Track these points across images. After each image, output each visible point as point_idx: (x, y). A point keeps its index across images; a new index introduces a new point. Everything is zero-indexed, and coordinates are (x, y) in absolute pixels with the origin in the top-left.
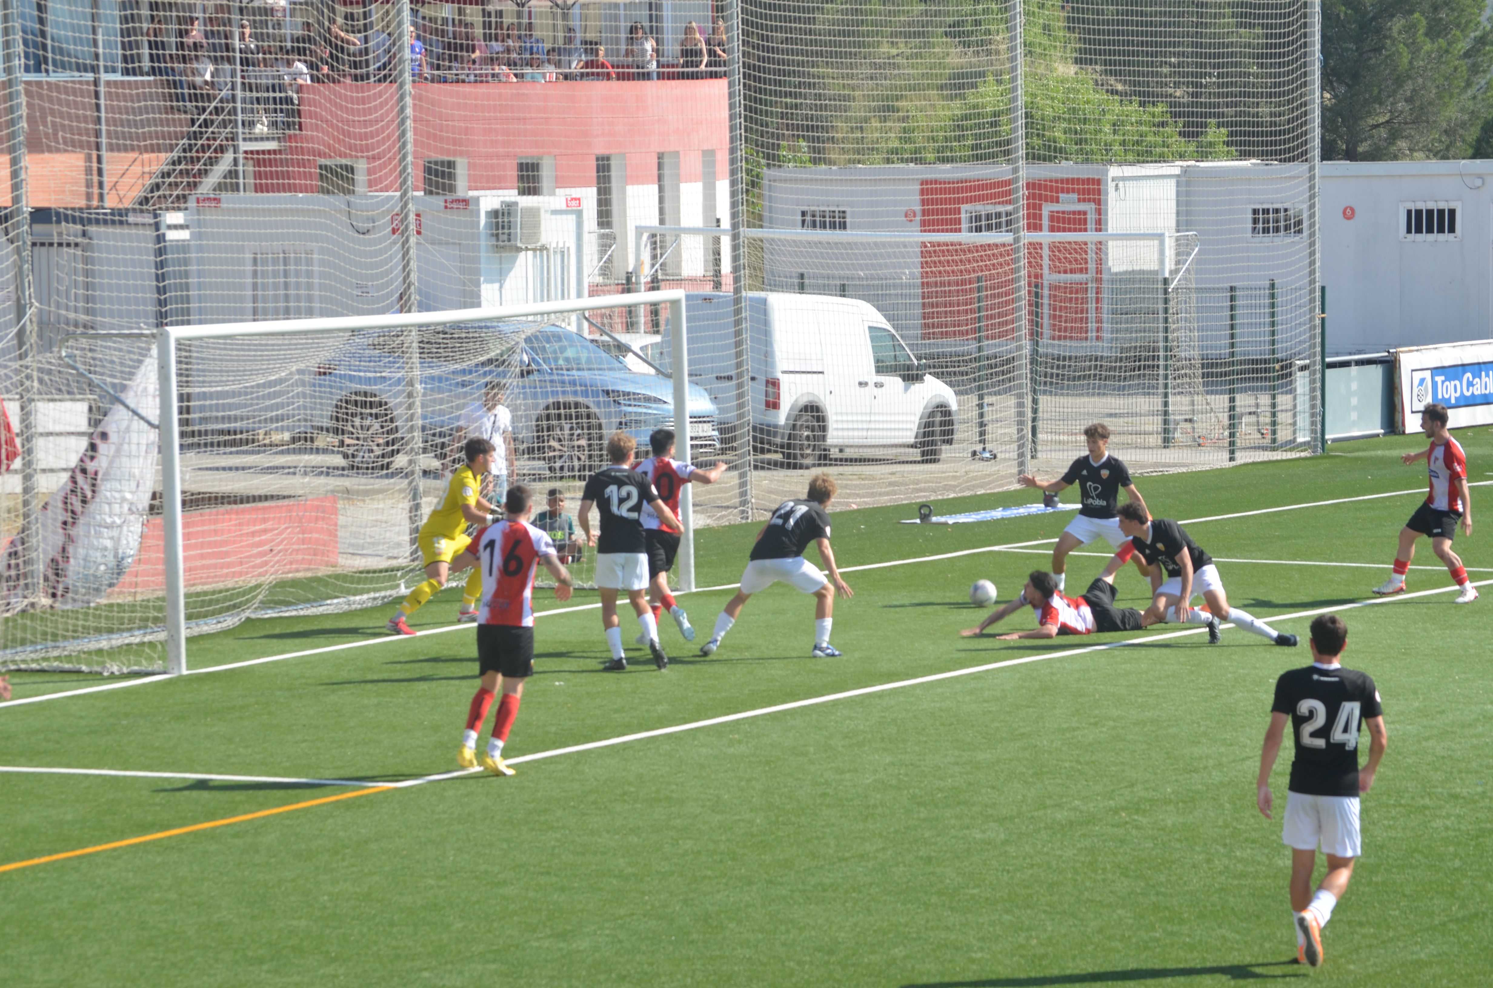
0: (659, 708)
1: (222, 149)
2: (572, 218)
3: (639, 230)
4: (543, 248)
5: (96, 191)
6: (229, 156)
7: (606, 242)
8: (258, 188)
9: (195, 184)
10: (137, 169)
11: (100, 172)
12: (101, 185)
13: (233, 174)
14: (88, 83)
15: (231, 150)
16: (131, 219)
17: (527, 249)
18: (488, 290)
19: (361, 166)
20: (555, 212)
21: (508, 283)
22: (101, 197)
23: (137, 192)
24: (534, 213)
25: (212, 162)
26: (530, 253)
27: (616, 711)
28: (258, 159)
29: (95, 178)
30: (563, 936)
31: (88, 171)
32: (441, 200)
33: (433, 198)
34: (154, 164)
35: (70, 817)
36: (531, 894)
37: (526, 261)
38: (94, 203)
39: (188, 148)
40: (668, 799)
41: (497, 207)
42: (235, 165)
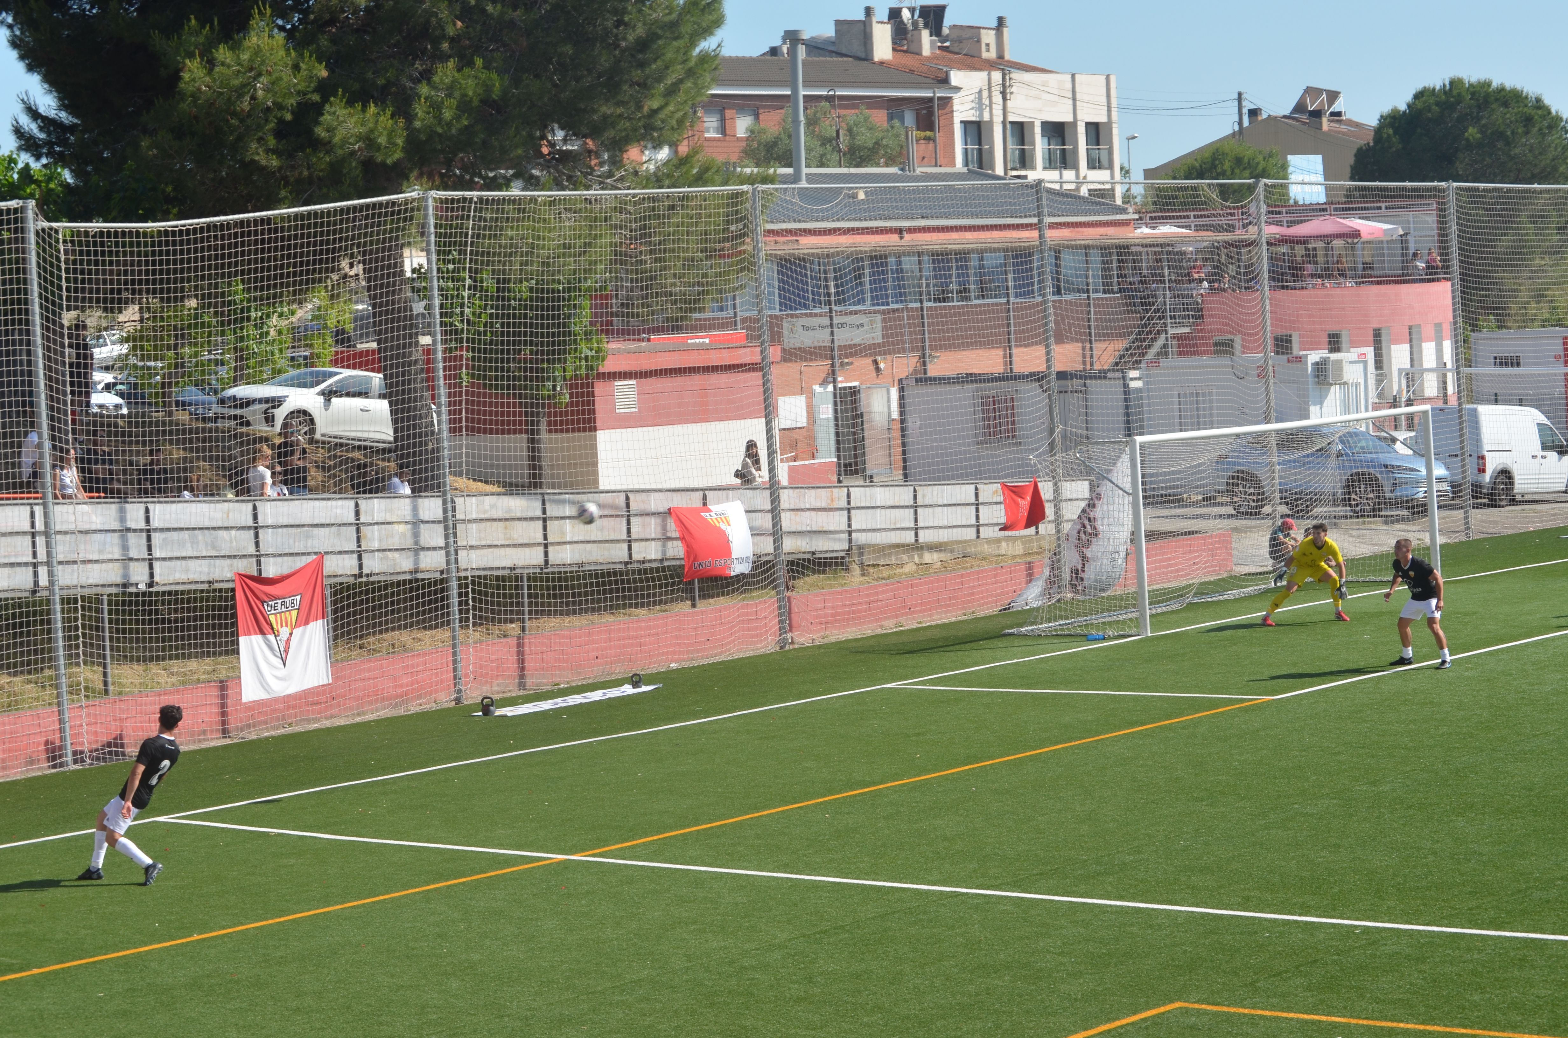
0: (1424, 650)
1: (1159, 332)
2: (1361, 366)
3: (1400, 371)
4: (1345, 383)
5: (1088, 360)
6: (1163, 336)
7: (1381, 378)
8: (1180, 354)
9: (1143, 355)
10: (1112, 345)
11: (1091, 349)
12: (1092, 356)
13: (1165, 346)
14: (1083, 299)
15: (1164, 333)
16: (1110, 375)
17: (1336, 384)
18: (1314, 409)
19: (1238, 340)
20: (1351, 362)
21: (1325, 404)
22: (1092, 364)
23: (1112, 360)
25: (1154, 340)
26: (1338, 386)
28: (1179, 337)
29: (1088, 353)
30: (1374, 783)
31: (1084, 349)
32: (1285, 357)
33: (1280, 356)
34: (1121, 344)
35: (1090, 718)
36: (1355, 759)
37: (1335, 392)
38: (1088, 367)
39: (1139, 333)
40: (1431, 703)
41: (1317, 360)
42: (1166, 342)
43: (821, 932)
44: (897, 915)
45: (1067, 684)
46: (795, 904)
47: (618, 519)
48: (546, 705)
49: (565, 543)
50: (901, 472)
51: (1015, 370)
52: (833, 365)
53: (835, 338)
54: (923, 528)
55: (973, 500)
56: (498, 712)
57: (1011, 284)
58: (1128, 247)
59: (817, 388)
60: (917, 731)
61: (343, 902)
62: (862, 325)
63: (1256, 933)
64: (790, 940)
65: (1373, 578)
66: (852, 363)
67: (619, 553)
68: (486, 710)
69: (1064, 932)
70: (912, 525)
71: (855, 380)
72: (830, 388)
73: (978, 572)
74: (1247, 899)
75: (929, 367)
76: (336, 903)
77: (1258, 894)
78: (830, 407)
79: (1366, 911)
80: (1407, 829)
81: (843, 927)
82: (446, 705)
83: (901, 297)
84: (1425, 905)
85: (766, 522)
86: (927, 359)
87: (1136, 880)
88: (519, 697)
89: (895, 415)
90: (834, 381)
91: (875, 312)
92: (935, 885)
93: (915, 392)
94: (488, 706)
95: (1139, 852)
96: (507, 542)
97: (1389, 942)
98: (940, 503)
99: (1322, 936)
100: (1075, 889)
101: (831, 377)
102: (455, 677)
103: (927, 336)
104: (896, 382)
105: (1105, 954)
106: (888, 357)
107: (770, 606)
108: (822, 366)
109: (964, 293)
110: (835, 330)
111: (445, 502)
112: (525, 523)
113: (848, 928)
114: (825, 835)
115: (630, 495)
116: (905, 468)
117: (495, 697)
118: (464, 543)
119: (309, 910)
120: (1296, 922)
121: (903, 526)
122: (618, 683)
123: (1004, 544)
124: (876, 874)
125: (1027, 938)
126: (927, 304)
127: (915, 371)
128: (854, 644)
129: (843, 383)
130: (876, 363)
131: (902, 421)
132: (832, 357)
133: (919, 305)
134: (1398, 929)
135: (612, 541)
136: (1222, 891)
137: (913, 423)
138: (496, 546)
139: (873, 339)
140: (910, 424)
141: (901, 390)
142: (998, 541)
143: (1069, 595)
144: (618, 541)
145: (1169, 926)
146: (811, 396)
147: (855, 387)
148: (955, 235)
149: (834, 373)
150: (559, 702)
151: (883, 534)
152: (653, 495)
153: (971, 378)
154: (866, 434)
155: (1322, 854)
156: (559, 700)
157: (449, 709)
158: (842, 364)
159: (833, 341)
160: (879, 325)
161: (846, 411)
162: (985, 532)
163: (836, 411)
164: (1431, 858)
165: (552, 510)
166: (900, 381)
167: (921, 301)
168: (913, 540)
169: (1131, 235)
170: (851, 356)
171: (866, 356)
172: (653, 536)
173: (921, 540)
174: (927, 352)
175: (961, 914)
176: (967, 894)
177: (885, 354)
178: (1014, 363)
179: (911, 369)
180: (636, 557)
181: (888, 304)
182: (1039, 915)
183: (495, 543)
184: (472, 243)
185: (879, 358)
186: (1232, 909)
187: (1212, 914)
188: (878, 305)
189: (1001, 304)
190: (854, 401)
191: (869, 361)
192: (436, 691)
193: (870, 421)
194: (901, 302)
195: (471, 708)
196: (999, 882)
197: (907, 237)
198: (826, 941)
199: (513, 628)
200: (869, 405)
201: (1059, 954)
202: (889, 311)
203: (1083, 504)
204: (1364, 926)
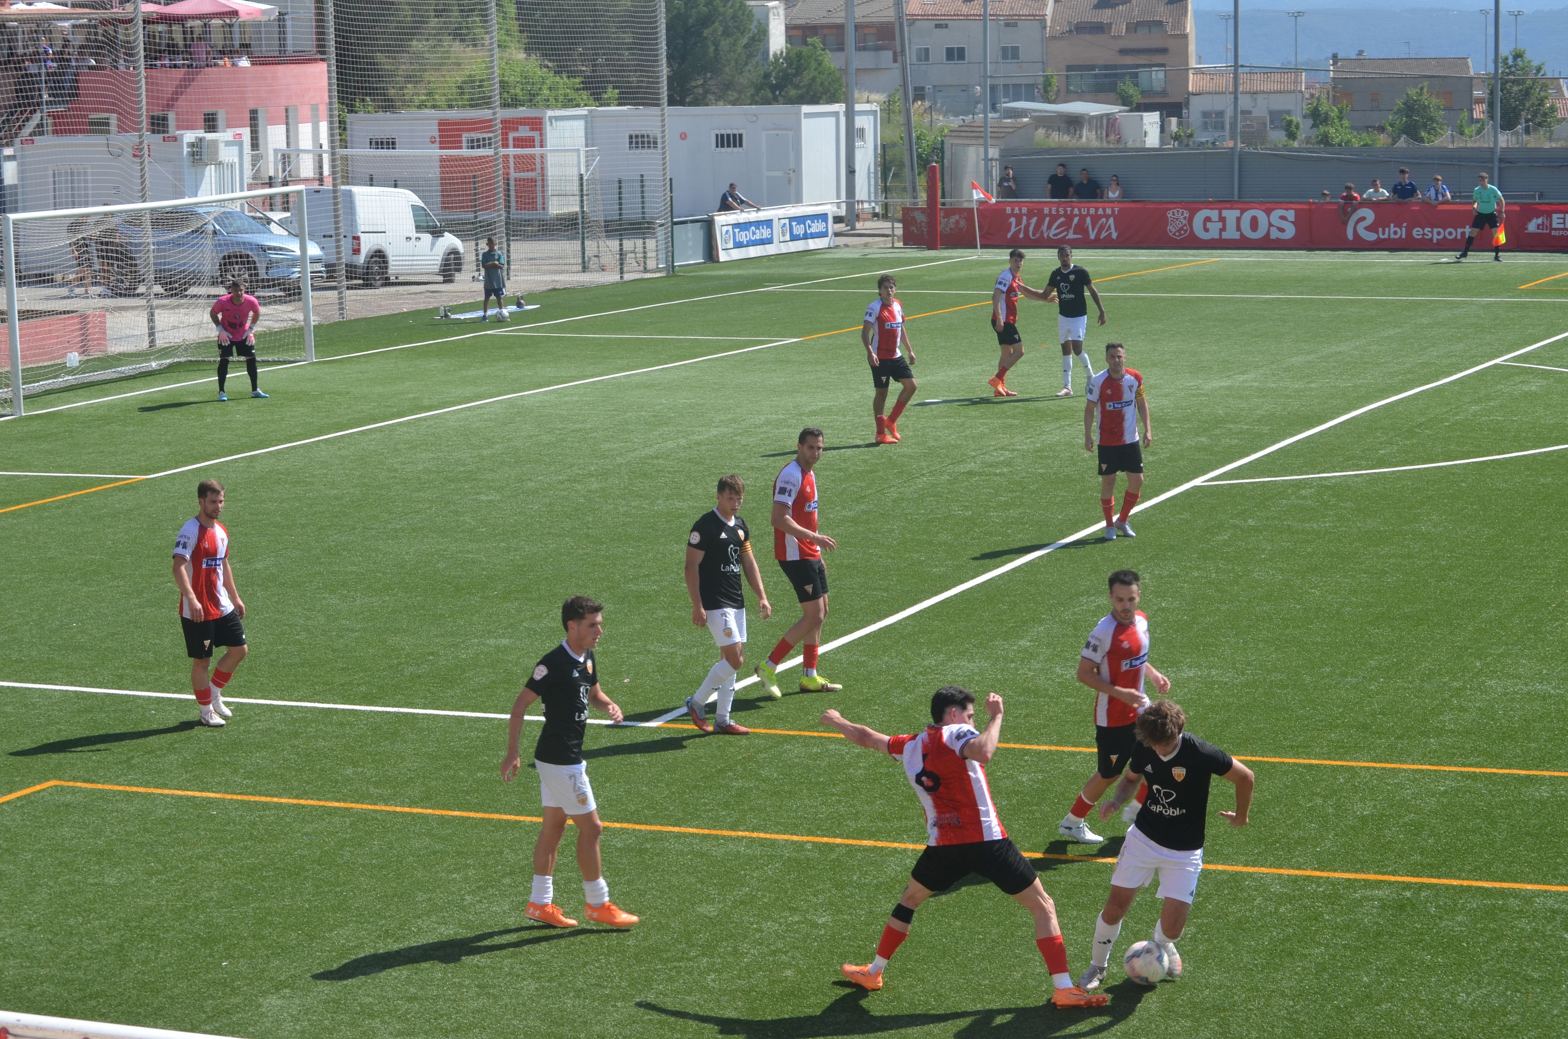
1: (34, 112)
2: (237, 146)
3: (276, 151)
4: (220, 163)
6: (38, 115)
7: (255, 160)
8: (56, 132)
9: (18, 133)
13: (40, 125)
15: (39, 112)
17: (211, 164)
19: (113, 119)
20: (227, 143)
21: (201, 184)
25: (28, 120)
26: (213, 166)
27: (273, 431)
28: (55, 116)
30: (247, 561)
32: (161, 136)
33: (156, 135)
37: (210, 171)
39: (12, 113)
40: (304, 481)
41: (193, 140)
42: (42, 120)
58: (4, 23)
63: (130, 710)
74: (122, 677)
77: (131, 672)
79: (239, 687)
80: (280, 606)
84: (298, 681)
95: (12, 632)
97: (263, 719)
136: (96, 670)
145: (44, 704)
164: (304, 635)
169: (7, 12)
186: (106, 688)
187: (86, 693)
204: (238, 703)
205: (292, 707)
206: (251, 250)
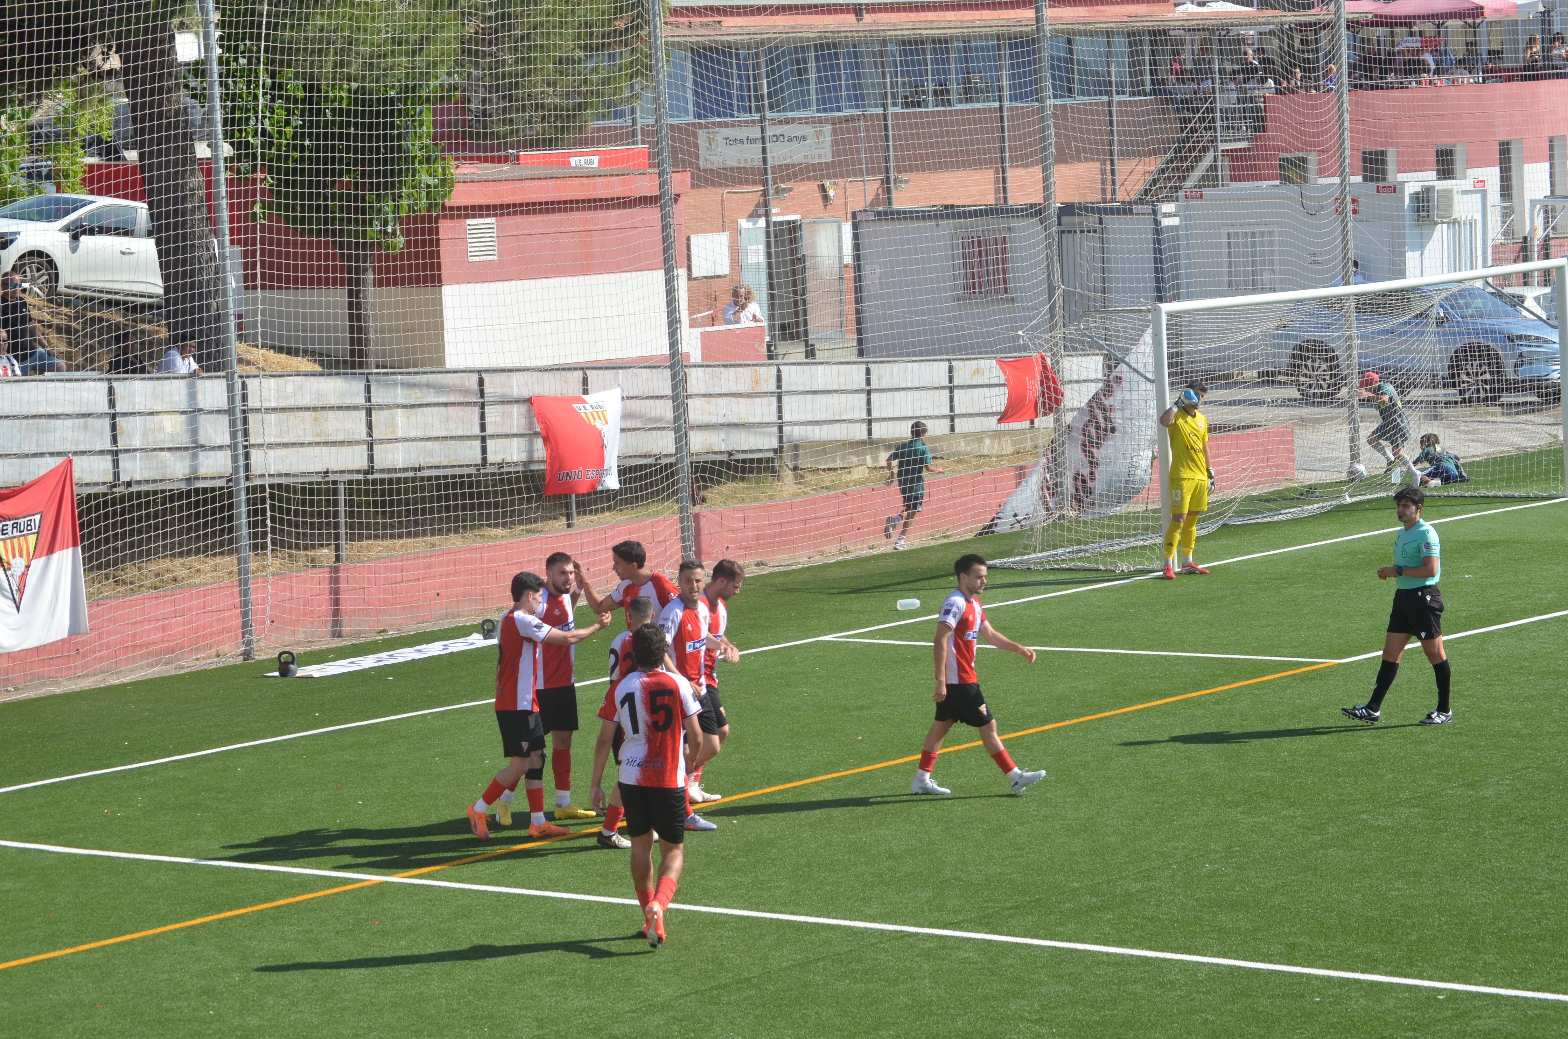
0: (1549, 596)
1: (1205, 149)
2: (1479, 197)
3: (1533, 203)
4: (1455, 222)
5: (1109, 187)
6: (1210, 154)
7: (1507, 213)
8: (1234, 179)
9: (1184, 178)
10: (1141, 168)
11: (1113, 172)
12: (1113, 182)
13: (1213, 168)
14: (1103, 103)
15: (1212, 150)
16: (1136, 208)
17: (1442, 223)
18: (1412, 258)
19: (1313, 158)
20: (1464, 192)
21: (1426, 252)
22: (1114, 192)
23: (1140, 187)
24: (1448, 193)
25: (1198, 159)
26: (1445, 226)
27: (1514, 599)
28: (1233, 155)
29: (1109, 177)
30: (1472, 786)
31: (1103, 172)
32: (1374, 185)
33: (1369, 184)
34: (1154, 164)
35: (1091, 687)
36: (1447, 751)
37: (1441, 232)
38: (1109, 196)
39: (1179, 150)
40: (1556, 672)
41: (1418, 189)
42: (1215, 161)
43: (720, 987)
44: (821, 964)
45: (1064, 638)
46: (687, 947)
47: (469, 408)
48: (367, 662)
49: (397, 440)
50: (855, 336)
51: (1010, 202)
52: (765, 193)
53: (769, 155)
54: (879, 420)
55: (945, 382)
56: (302, 672)
57: (1005, 83)
58: (1165, 32)
59: (744, 223)
60: (860, 703)
61: (76, 944)
62: (804, 138)
63: (1302, 996)
64: (677, 998)
65: (1484, 492)
66: (790, 190)
67: (470, 453)
68: (285, 670)
69: (1044, 990)
70: (864, 415)
71: (795, 212)
72: (762, 222)
73: (951, 481)
74: (1292, 947)
75: (894, 195)
76: (66, 946)
77: (1306, 940)
78: (762, 248)
79: (1453, 968)
80: (1515, 852)
81: (749, 980)
82: (231, 662)
83: (857, 100)
84: (1536, 962)
85: (665, 410)
86: (892, 185)
87: (1144, 917)
88: (330, 651)
89: (848, 260)
90: (767, 215)
91: (820, 122)
92: (874, 920)
93: (872, 231)
94: (287, 663)
95: (1149, 878)
96: (318, 439)
97: (1485, 1014)
98: (903, 385)
99: (1392, 1002)
100: (1061, 929)
101: (763, 208)
102: (245, 624)
103: (891, 154)
104: (850, 215)
105: (1097, 1023)
106: (840, 181)
107: (670, 526)
108: (751, 193)
109: (942, 94)
110: (768, 145)
111: (230, 388)
112: (341, 413)
113: (755, 981)
114: (730, 848)
115: (484, 375)
116: (859, 331)
117: (297, 650)
118: (260, 441)
119: (28, 955)
120: (1357, 981)
121: (850, 417)
122: (463, 632)
123: (987, 442)
124: (797, 905)
125: (994, 997)
126: (892, 110)
127: (876, 202)
128: (781, 579)
129: (778, 216)
130: (823, 189)
131: (858, 268)
132: (765, 183)
133: (880, 111)
134: (1497, 995)
135: (460, 438)
136: (1259, 935)
137: (872, 274)
138: (302, 444)
139: (820, 156)
140: (866, 272)
141: (855, 226)
142: (979, 437)
143: (1072, 514)
144: (468, 438)
145: (1186, 984)
146: (735, 233)
147: (794, 221)
148: (931, 16)
149: (766, 204)
150: (385, 658)
151: (824, 427)
152: (515, 375)
153: (949, 212)
154: (810, 285)
155: (1397, 885)
156: (384, 655)
157: (234, 667)
158: (777, 191)
159: (765, 160)
160: (828, 138)
161: (784, 253)
162: (961, 425)
163: (769, 255)
164: (1546, 894)
165: (377, 397)
166: (854, 215)
167: (885, 106)
168: (865, 436)
169: (1170, 16)
170: (789, 180)
171: (809, 179)
172: (515, 430)
173: (876, 435)
174: (892, 176)
175: (908, 964)
176: (917, 934)
177: (835, 177)
178: (1009, 190)
179: (869, 199)
180: (491, 458)
181: (839, 109)
182: (1011, 966)
183: (301, 440)
184: (267, 35)
185: (827, 183)
186: (1271, 962)
187: (1244, 968)
188: (825, 110)
189: (990, 110)
190: (794, 241)
191: (814, 185)
192: (219, 643)
193: (815, 268)
194: (857, 107)
195: (264, 665)
196: (960, 918)
197: (867, 18)
198: (724, 999)
199: (326, 553)
200: (813, 245)
201: (1036, 1022)
202: (840, 120)
203: (1093, 389)
204: (1451, 990)
205: (1526, 999)
206: (1495, 340)
